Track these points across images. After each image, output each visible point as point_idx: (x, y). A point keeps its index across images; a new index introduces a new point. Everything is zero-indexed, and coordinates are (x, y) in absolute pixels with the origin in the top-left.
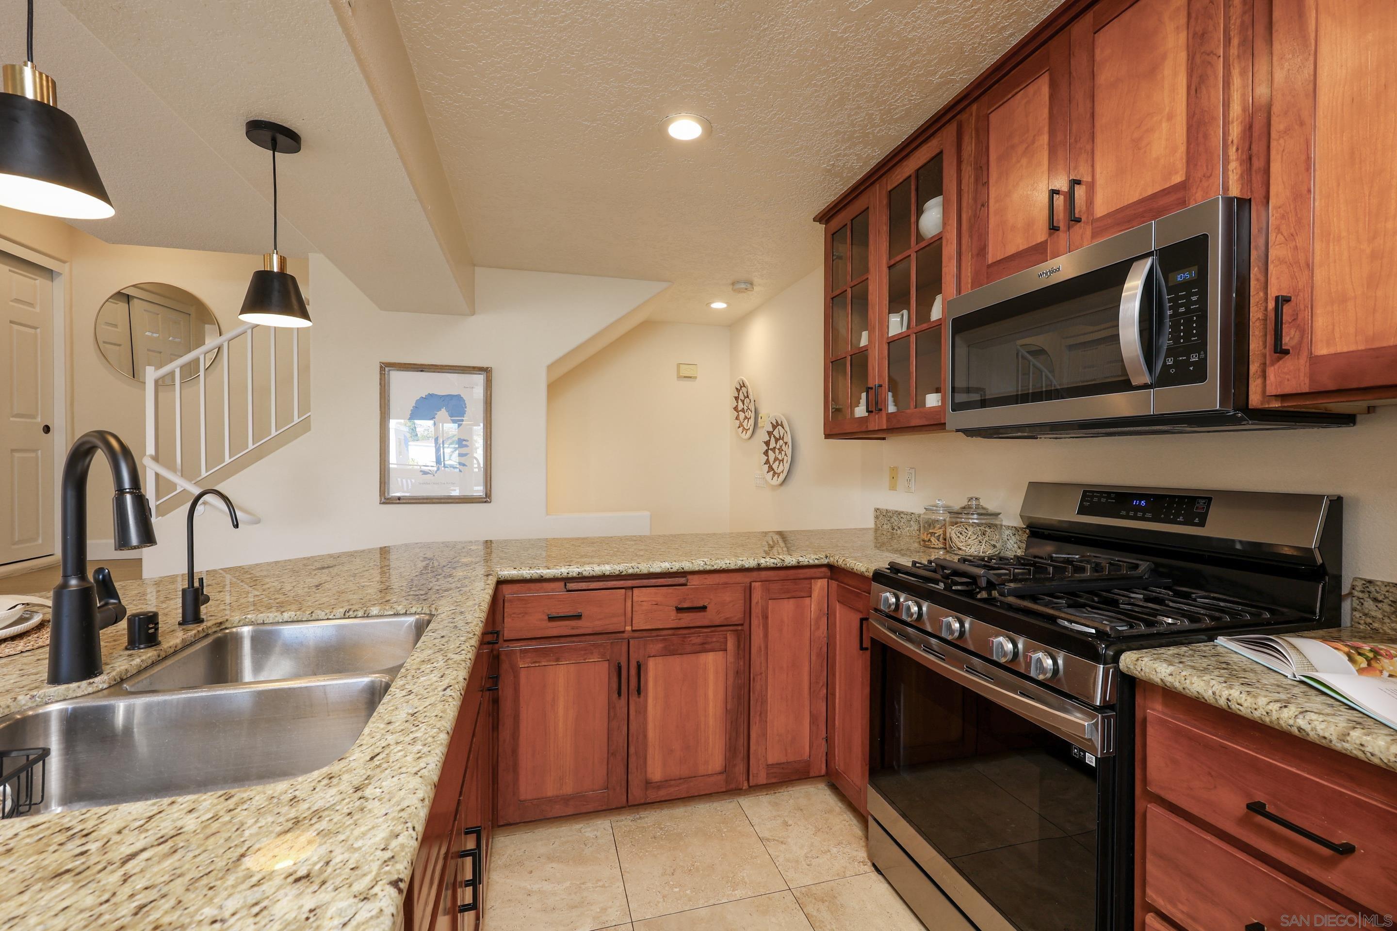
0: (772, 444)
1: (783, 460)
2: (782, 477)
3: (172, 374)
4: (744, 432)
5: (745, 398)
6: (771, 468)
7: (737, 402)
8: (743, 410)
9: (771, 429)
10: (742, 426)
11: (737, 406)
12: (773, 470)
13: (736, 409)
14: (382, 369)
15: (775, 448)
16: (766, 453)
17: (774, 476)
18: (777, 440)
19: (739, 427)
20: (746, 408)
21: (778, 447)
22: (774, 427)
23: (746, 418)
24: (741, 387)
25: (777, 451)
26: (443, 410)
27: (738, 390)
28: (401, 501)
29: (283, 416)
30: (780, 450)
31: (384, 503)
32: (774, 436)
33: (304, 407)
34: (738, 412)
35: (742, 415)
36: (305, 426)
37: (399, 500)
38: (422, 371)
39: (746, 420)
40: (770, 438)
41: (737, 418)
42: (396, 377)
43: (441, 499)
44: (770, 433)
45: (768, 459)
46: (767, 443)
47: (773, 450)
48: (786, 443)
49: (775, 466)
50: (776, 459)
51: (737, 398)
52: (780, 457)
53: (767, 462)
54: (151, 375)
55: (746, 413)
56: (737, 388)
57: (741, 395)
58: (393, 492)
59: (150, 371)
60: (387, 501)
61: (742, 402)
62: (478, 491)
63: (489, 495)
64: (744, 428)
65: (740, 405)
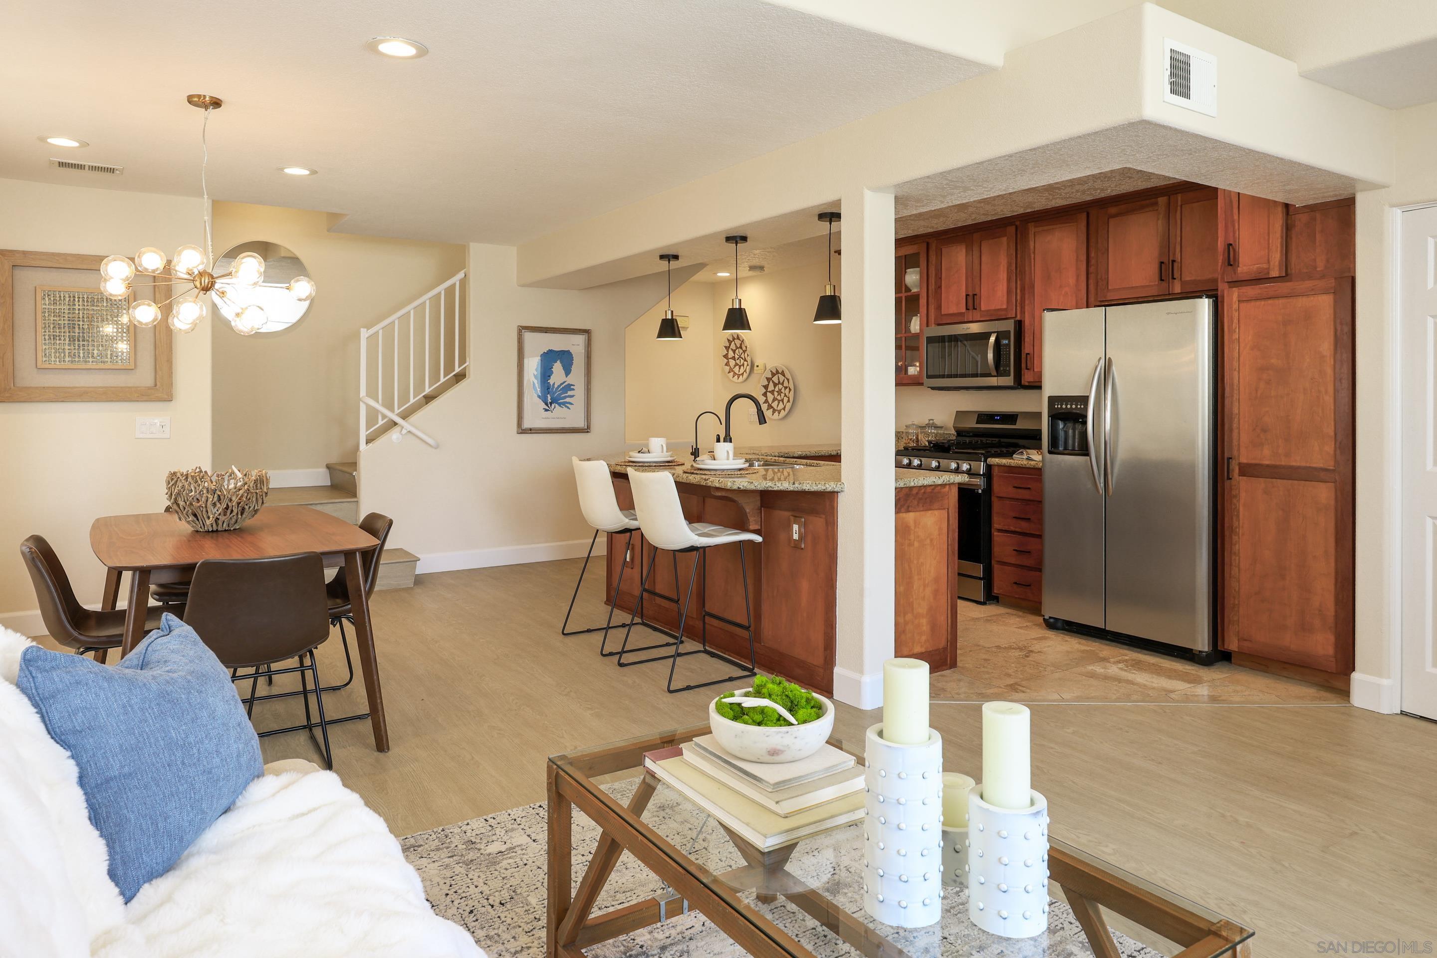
0: (771, 387)
1: (782, 401)
2: (783, 413)
3: (377, 333)
4: (736, 377)
5: (737, 348)
6: (770, 406)
7: (728, 351)
8: (734, 358)
9: (770, 376)
10: (733, 371)
11: (727, 354)
12: (772, 407)
13: (726, 356)
14: (519, 331)
16: (766, 395)
17: (774, 412)
18: (775, 385)
19: (729, 372)
20: (737, 357)
21: (777, 389)
22: (773, 375)
23: (736, 364)
24: (734, 339)
25: (776, 394)
26: (558, 362)
27: (730, 342)
28: (532, 432)
29: (449, 367)
30: (780, 392)
31: (521, 433)
32: (773, 382)
33: (463, 360)
34: (728, 359)
35: (732, 363)
36: (463, 374)
37: (531, 431)
38: (546, 332)
39: (737, 367)
40: (769, 383)
41: (727, 364)
42: (529, 337)
43: (558, 430)
44: (768, 379)
45: (768, 400)
46: (766, 387)
47: (772, 392)
48: (786, 388)
49: (775, 405)
50: (774, 400)
51: (727, 348)
52: (779, 398)
53: (766, 401)
54: (364, 334)
55: (738, 362)
56: (728, 340)
57: (733, 346)
58: (526, 424)
59: (363, 331)
60: (522, 431)
61: (734, 351)
62: (581, 424)
63: (589, 427)
64: (735, 374)
65: (731, 354)
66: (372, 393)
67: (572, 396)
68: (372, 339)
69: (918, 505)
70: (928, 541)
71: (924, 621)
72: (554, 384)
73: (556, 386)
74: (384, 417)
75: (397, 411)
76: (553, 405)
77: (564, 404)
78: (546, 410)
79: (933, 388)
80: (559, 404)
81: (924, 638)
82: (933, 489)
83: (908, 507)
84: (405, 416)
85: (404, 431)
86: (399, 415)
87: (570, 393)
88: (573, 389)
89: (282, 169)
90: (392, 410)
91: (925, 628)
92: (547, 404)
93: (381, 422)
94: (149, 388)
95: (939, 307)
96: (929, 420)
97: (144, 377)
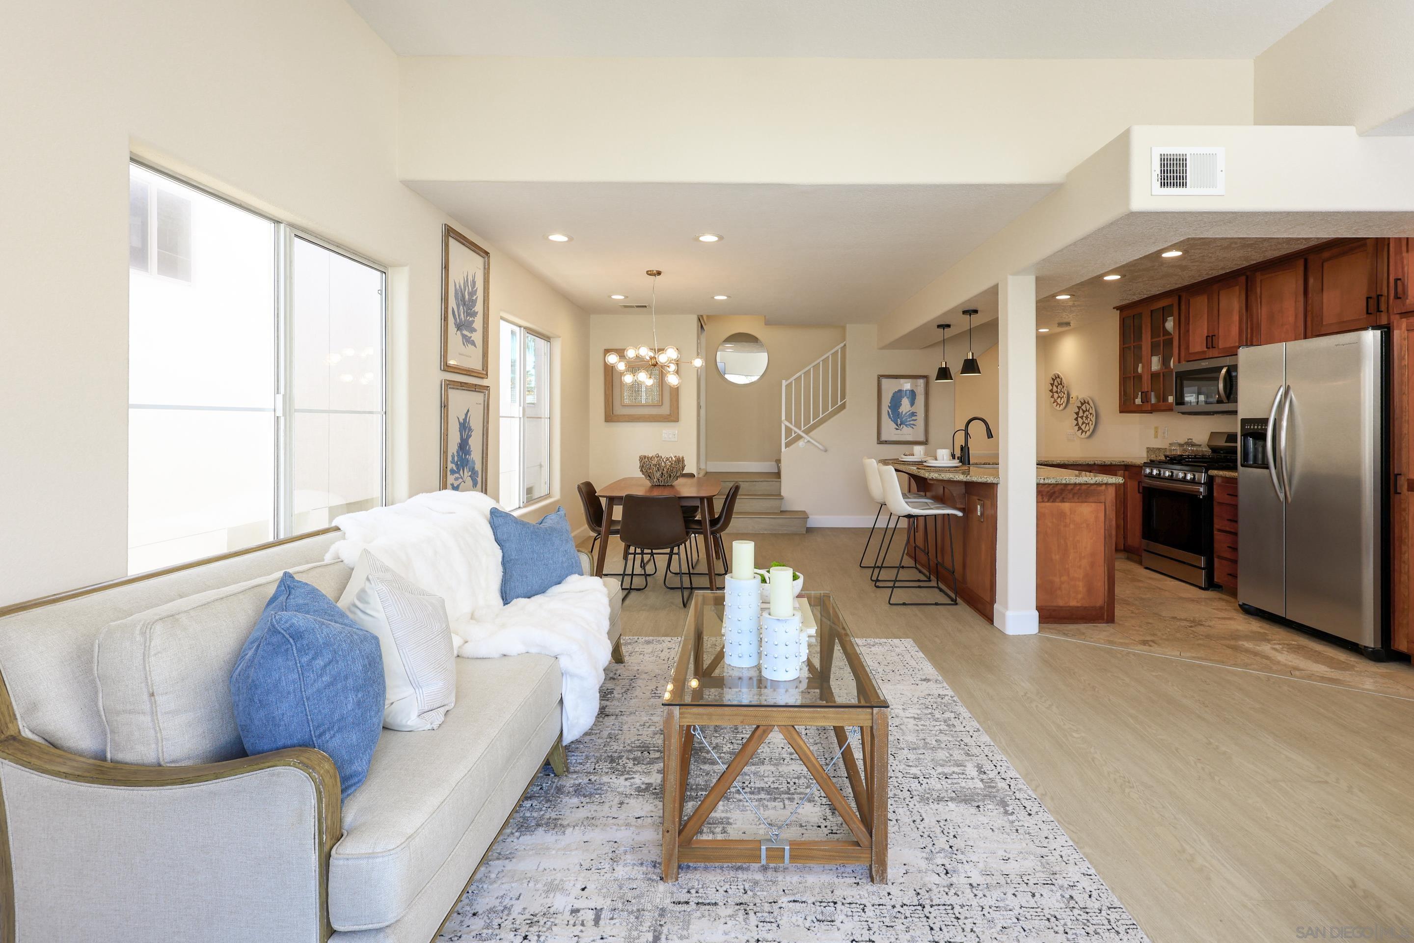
0: (1081, 414)
1: (1089, 423)
2: (1088, 433)
3: (792, 382)
4: (1058, 406)
5: (1059, 384)
6: (1080, 428)
7: (1053, 387)
8: (1057, 392)
9: (1080, 405)
10: (1057, 402)
11: (1053, 389)
12: (1082, 429)
13: (1051, 391)
14: (879, 378)
15: (1083, 416)
16: (1076, 419)
17: (1082, 433)
18: (1084, 412)
19: (1054, 403)
20: (1059, 391)
21: (1085, 415)
22: (1082, 404)
23: (1059, 397)
24: (1056, 378)
25: (1084, 418)
26: (905, 397)
27: (1054, 380)
29: (834, 402)
30: (1087, 417)
31: (879, 444)
32: (1082, 409)
33: (843, 397)
34: (1053, 393)
35: (1056, 395)
36: (843, 406)
37: (886, 442)
38: (898, 378)
39: (1059, 399)
40: (1079, 410)
41: (1052, 397)
42: (884, 381)
43: (905, 442)
44: (1079, 408)
45: (1078, 423)
46: (1077, 414)
47: (1082, 417)
48: (1091, 414)
49: (1083, 427)
50: (1083, 423)
51: (1052, 385)
52: (1086, 422)
53: (1077, 424)
54: (784, 383)
55: (1060, 394)
56: (1053, 379)
57: (1056, 383)
58: (883, 438)
59: (784, 381)
60: (880, 442)
61: (1057, 387)
62: (922, 438)
63: (927, 441)
64: (1058, 404)
65: (1055, 389)
66: (788, 418)
67: (916, 420)
68: (789, 386)
69: (1073, 497)
70: (1085, 525)
71: (1080, 584)
72: (902, 412)
73: (904, 413)
74: (795, 432)
75: (803, 429)
76: (902, 426)
77: (910, 425)
78: (897, 429)
79: (1183, 413)
80: (906, 425)
81: (1080, 596)
82: (1089, 487)
83: (1063, 498)
84: (807, 432)
85: (806, 441)
86: (803, 431)
87: (914, 418)
88: (916, 416)
89: (713, 298)
90: (800, 429)
91: (1081, 589)
92: (897, 425)
93: (793, 435)
94: (668, 415)
95: (1188, 348)
96: (1188, 440)
97: (665, 410)
